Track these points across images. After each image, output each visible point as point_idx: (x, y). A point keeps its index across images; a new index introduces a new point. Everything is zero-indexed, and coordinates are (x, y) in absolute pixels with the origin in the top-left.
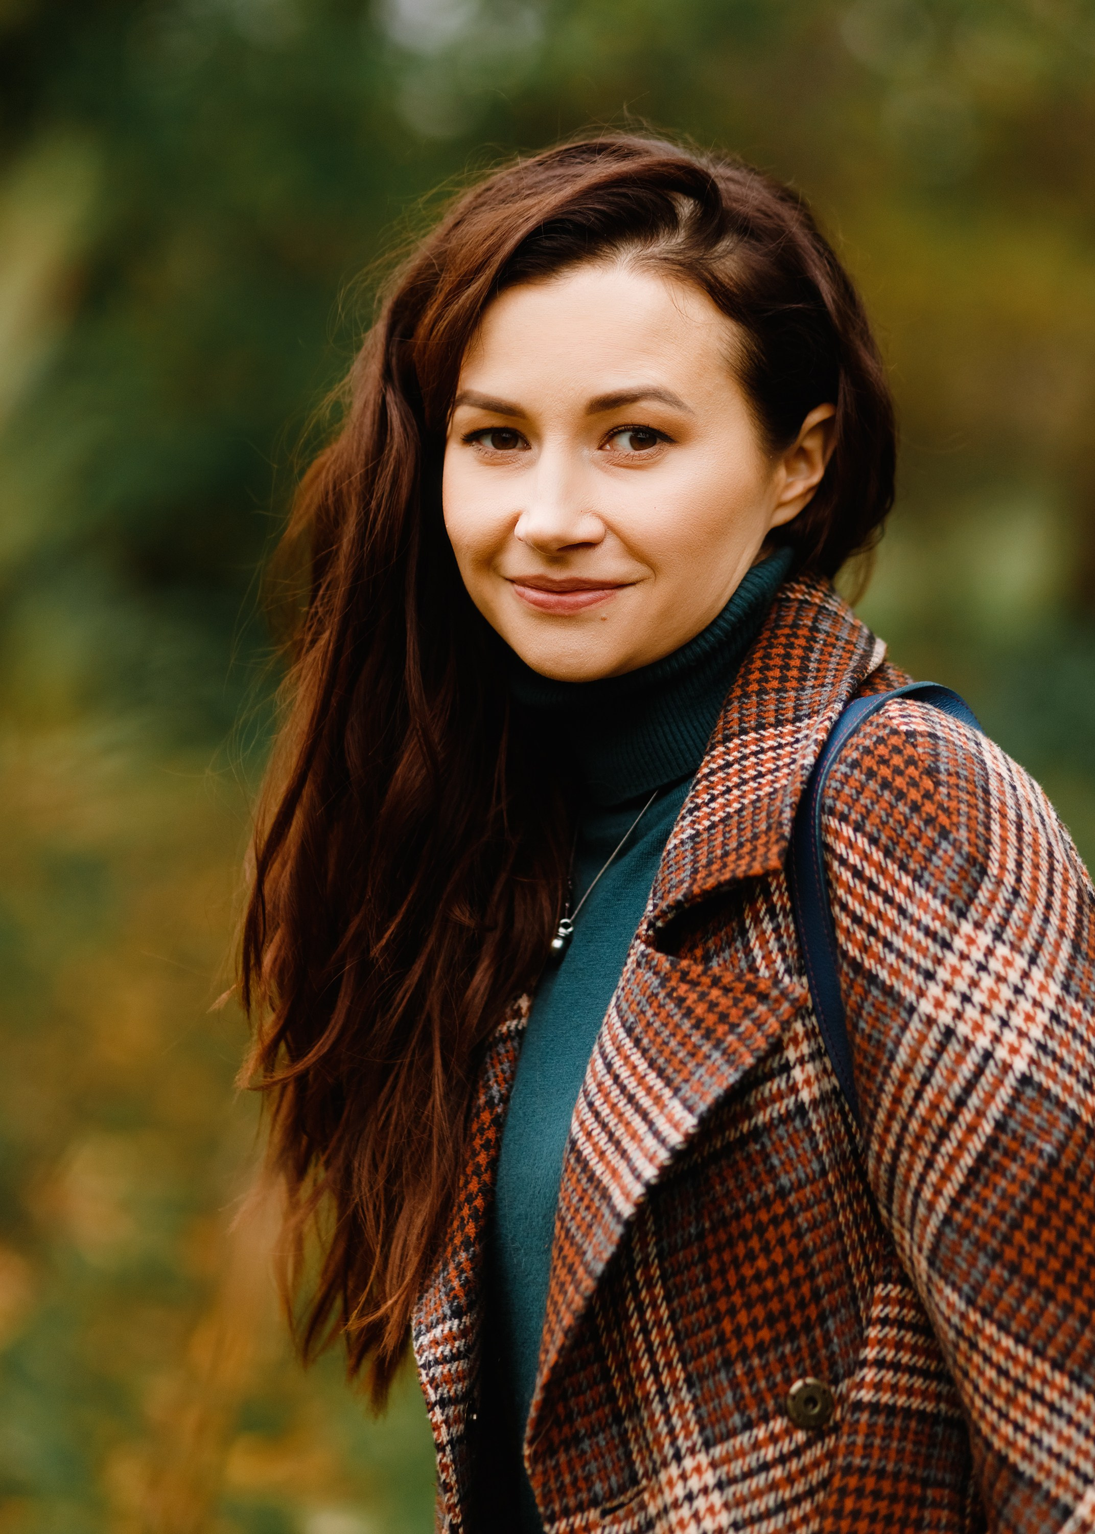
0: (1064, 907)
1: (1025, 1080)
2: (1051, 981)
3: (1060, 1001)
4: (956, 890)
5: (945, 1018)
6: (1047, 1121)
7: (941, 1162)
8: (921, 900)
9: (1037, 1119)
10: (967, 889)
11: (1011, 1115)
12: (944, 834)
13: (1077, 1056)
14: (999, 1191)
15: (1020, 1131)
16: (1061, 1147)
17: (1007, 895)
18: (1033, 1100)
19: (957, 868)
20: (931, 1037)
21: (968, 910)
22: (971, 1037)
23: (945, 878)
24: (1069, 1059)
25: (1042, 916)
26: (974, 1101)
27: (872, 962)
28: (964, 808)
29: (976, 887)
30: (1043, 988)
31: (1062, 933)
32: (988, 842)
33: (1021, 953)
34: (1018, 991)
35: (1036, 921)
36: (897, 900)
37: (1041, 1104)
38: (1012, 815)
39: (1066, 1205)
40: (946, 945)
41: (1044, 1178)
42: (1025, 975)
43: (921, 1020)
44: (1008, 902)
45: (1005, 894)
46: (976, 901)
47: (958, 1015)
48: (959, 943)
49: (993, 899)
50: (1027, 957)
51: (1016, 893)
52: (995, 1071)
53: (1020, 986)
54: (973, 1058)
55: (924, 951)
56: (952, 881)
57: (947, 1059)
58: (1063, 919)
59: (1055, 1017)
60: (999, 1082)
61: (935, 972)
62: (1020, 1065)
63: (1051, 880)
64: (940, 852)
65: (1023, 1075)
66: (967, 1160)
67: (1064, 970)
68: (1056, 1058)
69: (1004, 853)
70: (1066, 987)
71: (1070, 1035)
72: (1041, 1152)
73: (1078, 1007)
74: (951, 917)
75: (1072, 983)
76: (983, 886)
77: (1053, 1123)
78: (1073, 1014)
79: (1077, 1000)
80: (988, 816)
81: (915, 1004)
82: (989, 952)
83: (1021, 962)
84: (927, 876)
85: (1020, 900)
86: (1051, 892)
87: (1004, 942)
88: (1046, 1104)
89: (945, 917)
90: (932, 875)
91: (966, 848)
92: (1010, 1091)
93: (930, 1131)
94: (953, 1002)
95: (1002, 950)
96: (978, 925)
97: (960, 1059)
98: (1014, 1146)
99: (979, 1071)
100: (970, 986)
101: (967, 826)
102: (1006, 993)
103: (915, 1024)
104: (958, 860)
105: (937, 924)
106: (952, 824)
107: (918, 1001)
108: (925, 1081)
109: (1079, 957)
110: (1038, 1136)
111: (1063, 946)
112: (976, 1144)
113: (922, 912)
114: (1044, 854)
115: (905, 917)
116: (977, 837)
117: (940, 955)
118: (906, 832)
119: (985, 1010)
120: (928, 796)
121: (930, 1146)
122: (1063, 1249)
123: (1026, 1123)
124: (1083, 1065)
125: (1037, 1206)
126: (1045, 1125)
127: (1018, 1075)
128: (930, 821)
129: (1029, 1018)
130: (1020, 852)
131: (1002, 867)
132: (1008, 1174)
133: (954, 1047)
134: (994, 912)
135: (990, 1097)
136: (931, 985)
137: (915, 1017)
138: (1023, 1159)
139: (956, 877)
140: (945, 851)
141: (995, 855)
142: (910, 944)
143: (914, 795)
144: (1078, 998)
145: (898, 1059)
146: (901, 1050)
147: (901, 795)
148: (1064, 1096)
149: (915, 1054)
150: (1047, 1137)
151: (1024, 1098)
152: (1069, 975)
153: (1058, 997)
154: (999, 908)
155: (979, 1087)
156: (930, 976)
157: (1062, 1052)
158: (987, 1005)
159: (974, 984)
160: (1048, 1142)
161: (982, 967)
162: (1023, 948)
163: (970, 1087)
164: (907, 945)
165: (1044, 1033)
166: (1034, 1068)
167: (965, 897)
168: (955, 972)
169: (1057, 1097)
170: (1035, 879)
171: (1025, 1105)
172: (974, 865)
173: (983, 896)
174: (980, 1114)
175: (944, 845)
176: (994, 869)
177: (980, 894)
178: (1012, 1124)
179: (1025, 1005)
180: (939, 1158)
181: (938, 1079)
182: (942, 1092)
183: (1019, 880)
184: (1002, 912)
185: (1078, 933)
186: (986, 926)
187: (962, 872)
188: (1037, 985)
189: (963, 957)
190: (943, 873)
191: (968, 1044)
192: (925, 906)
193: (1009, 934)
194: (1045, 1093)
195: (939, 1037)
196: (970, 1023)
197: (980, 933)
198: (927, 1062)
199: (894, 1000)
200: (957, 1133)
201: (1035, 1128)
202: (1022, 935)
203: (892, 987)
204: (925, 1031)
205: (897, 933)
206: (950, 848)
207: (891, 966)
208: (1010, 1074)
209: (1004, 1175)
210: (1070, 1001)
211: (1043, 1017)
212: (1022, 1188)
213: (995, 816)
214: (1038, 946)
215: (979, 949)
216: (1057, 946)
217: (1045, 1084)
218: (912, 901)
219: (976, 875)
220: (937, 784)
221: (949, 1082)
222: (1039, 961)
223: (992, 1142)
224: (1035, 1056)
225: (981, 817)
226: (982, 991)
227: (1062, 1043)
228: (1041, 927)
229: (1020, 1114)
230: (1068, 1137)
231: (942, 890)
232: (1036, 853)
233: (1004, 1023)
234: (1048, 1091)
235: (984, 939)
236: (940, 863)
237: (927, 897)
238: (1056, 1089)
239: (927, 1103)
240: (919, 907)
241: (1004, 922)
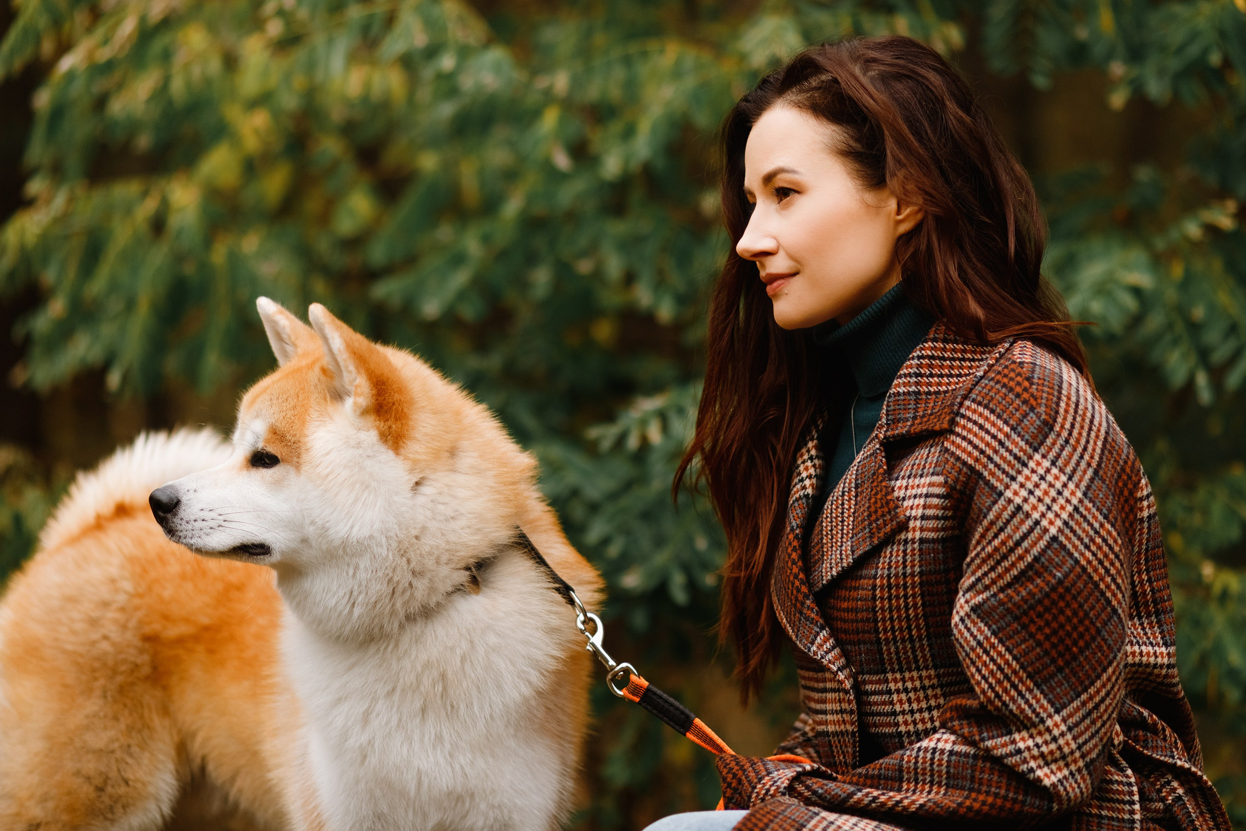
0: (1094, 450)
1: (1054, 539)
2: (1078, 490)
3: (1081, 501)
4: (1035, 437)
5: (1018, 500)
6: (1061, 561)
7: (1000, 570)
8: (1014, 440)
9: (1056, 560)
10: (1040, 437)
11: (1043, 555)
12: (1032, 409)
13: (1084, 531)
14: (1028, 590)
15: (1046, 563)
16: (1066, 576)
17: (1062, 442)
18: (1056, 549)
19: (1036, 427)
20: (1009, 508)
21: (1040, 448)
22: (1030, 512)
23: (1030, 431)
24: (1079, 532)
25: (1079, 455)
26: (1025, 544)
27: (980, 467)
28: (1045, 395)
29: (1046, 436)
30: (1073, 493)
31: (1089, 465)
32: (1057, 412)
33: (1065, 474)
34: (1060, 493)
35: (1076, 457)
36: (999, 437)
37: (1060, 552)
38: (1074, 399)
39: (1062, 604)
40: (1025, 465)
41: (1054, 589)
42: (1065, 485)
43: (1005, 500)
44: (1061, 445)
45: (1061, 441)
46: (1045, 444)
47: (1025, 500)
48: (1032, 464)
49: (1054, 444)
50: (1067, 476)
51: (1067, 441)
52: (1039, 531)
53: (1061, 490)
54: (1029, 523)
55: (1013, 467)
56: (1033, 433)
57: (1015, 521)
58: (1092, 457)
59: (1076, 509)
60: (1040, 538)
61: (1017, 477)
62: (1053, 531)
63: (1089, 435)
64: (1029, 418)
65: (1054, 536)
66: (1015, 572)
67: (1086, 485)
68: (1073, 531)
69: (1065, 419)
70: (1085, 494)
71: (1082, 519)
72: (1055, 576)
73: (1090, 505)
74: (1030, 451)
75: (1089, 492)
76: (1050, 436)
77: (1064, 562)
78: (1087, 509)
79: (1090, 502)
80: (1059, 398)
81: (1003, 491)
82: (1048, 471)
83: (1064, 478)
84: (1019, 429)
85: (1068, 445)
86: (1088, 442)
87: (1056, 467)
88: (1063, 553)
89: (1026, 450)
90: (1023, 429)
91: (1043, 417)
92: (1045, 543)
93: (998, 554)
94: (1024, 493)
95: (1055, 471)
96: (1044, 456)
97: (1022, 522)
98: (1041, 570)
99: (1031, 530)
100: (1034, 486)
101: (1046, 405)
102: (1053, 493)
103: (1002, 502)
104: (1038, 422)
105: (1022, 454)
106: (1038, 404)
107: (1005, 490)
108: (1001, 530)
109: (1097, 478)
110: (1055, 568)
111: (1088, 472)
112: (1021, 565)
113: (1014, 446)
114: (1087, 421)
115: (1003, 447)
116: (1051, 410)
117: (1020, 469)
118: (1011, 407)
119: (1040, 500)
120: (1025, 390)
121: (995, 561)
122: (1055, 625)
123: (1050, 560)
124: (1087, 536)
125: (1047, 602)
126: (1060, 563)
127: (1051, 535)
128: (1025, 402)
129: (1062, 508)
130: (1074, 419)
131: (1062, 427)
132: (1035, 583)
133: (1020, 516)
134: (1053, 450)
135: (1035, 544)
136: (1013, 483)
137: (1002, 498)
138: (1044, 577)
139: (1035, 431)
140: (1032, 418)
141: (1059, 420)
142: (1004, 461)
143: (1018, 389)
144: (1091, 501)
145: (988, 517)
146: (991, 513)
147: (1011, 390)
148: (1072, 550)
149: (998, 517)
150: (1060, 569)
151: (1052, 547)
152: (1088, 487)
153: (1080, 499)
154: (1056, 449)
155: (1029, 538)
156: (1013, 479)
157: (1076, 528)
158: (1042, 497)
159: (1037, 486)
160: (1059, 571)
161: (1042, 478)
162: (1066, 471)
163: (1025, 537)
164: (1002, 461)
165: (1069, 516)
166: (1060, 534)
167: (1039, 441)
168: (1028, 478)
169: (1069, 550)
170: (1080, 434)
171: (1052, 551)
172: (1047, 426)
173: (1049, 441)
174: (1027, 551)
175: (1031, 414)
176: (1057, 428)
177: (1048, 440)
178: (1043, 559)
179: (1062, 501)
180: (999, 568)
181: (1009, 530)
182: (1010, 537)
183: (1070, 434)
184: (1057, 451)
185: (1099, 465)
186: (1048, 457)
187: (1040, 429)
188: (1070, 491)
189: (1033, 471)
190: (1029, 428)
191: (1028, 515)
192: (1016, 444)
193: (1060, 463)
194: (1063, 547)
195: (1013, 509)
196: (1031, 505)
197: (1044, 460)
198: (1004, 521)
199: (989, 488)
200: (1012, 558)
201: (1054, 563)
202: (1066, 464)
203: (989, 481)
204: (1006, 505)
205: (997, 454)
206: (1034, 417)
207: (991, 470)
208: (1047, 534)
209: (1032, 583)
210: (1086, 502)
211: (1070, 508)
212: (1041, 591)
213: (1064, 399)
214: (1074, 471)
215: (1042, 468)
216: (1085, 472)
217: (1064, 543)
218: (1008, 440)
219: (1047, 430)
220: (1032, 384)
221: (1015, 532)
222: (1073, 479)
223: (1030, 566)
224: (1062, 527)
225: (1055, 399)
226: (1040, 490)
227: (1078, 523)
228: (1077, 461)
229: (1048, 555)
230: (1071, 571)
231: (1027, 437)
232: (1083, 420)
233: (1049, 508)
234: (1065, 546)
235: (1046, 464)
236: (1027, 423)
237: (1017, 439)
238: (1069, 546)
239: (1000, 540)
240: (1012, 444)
241: (1058, 456)
